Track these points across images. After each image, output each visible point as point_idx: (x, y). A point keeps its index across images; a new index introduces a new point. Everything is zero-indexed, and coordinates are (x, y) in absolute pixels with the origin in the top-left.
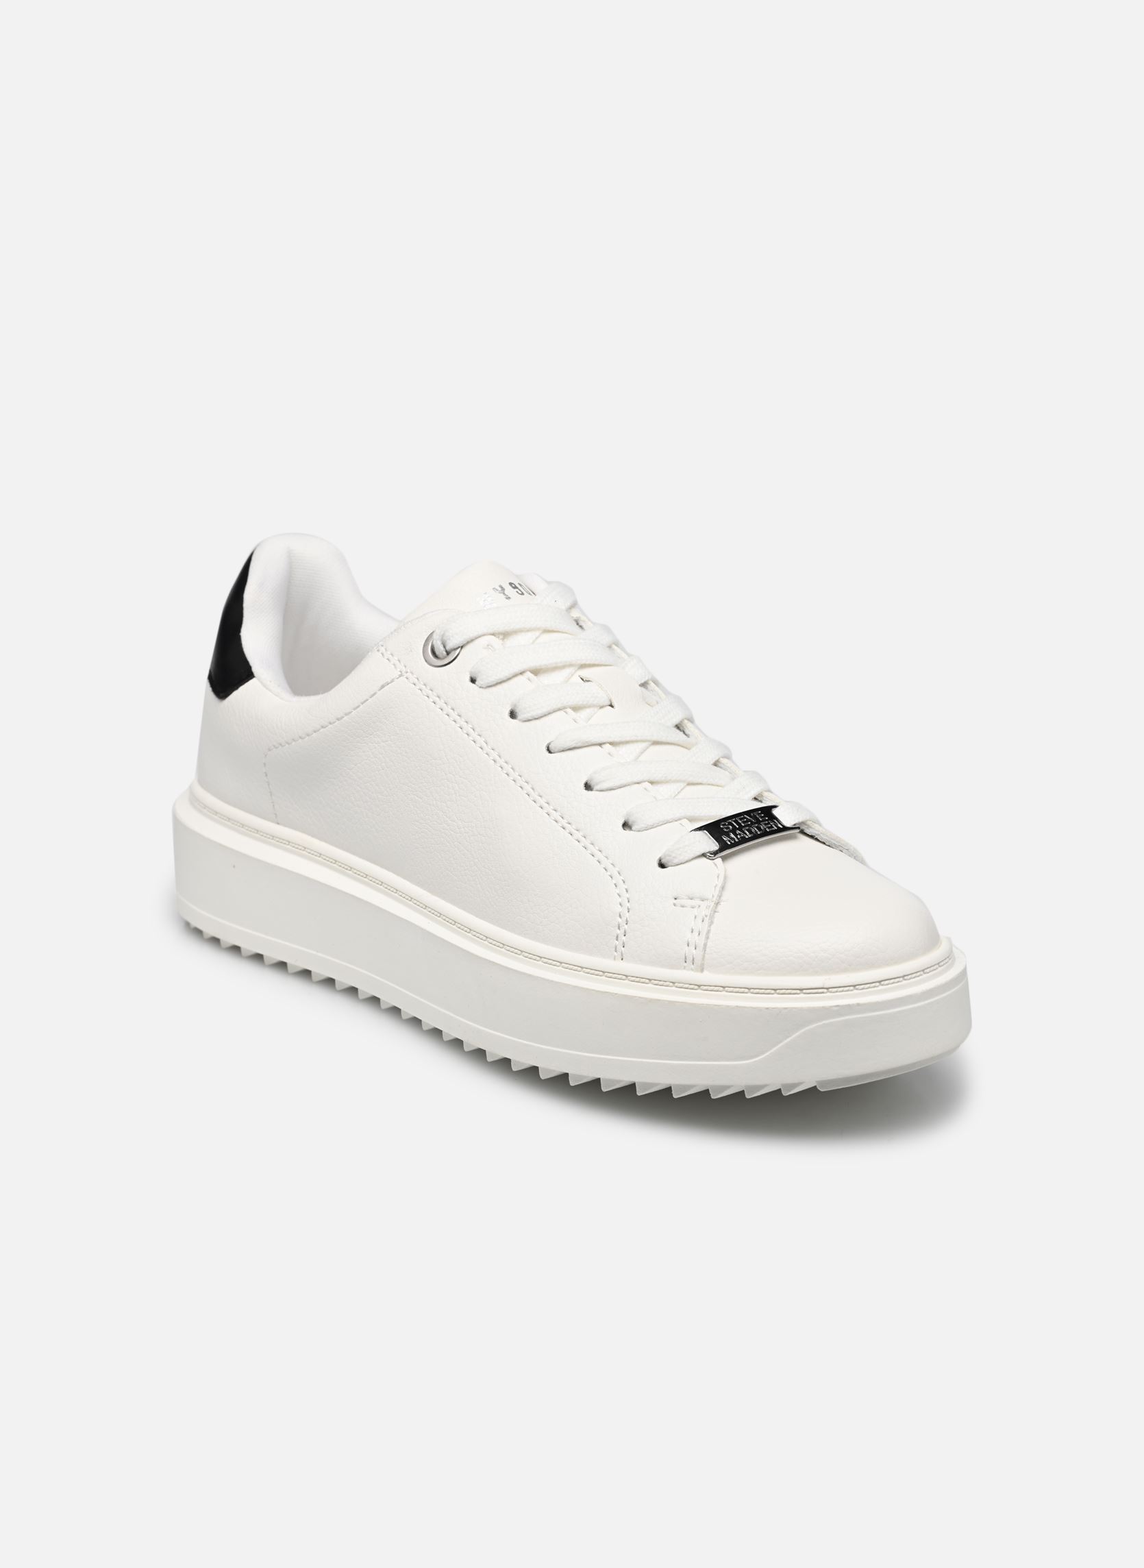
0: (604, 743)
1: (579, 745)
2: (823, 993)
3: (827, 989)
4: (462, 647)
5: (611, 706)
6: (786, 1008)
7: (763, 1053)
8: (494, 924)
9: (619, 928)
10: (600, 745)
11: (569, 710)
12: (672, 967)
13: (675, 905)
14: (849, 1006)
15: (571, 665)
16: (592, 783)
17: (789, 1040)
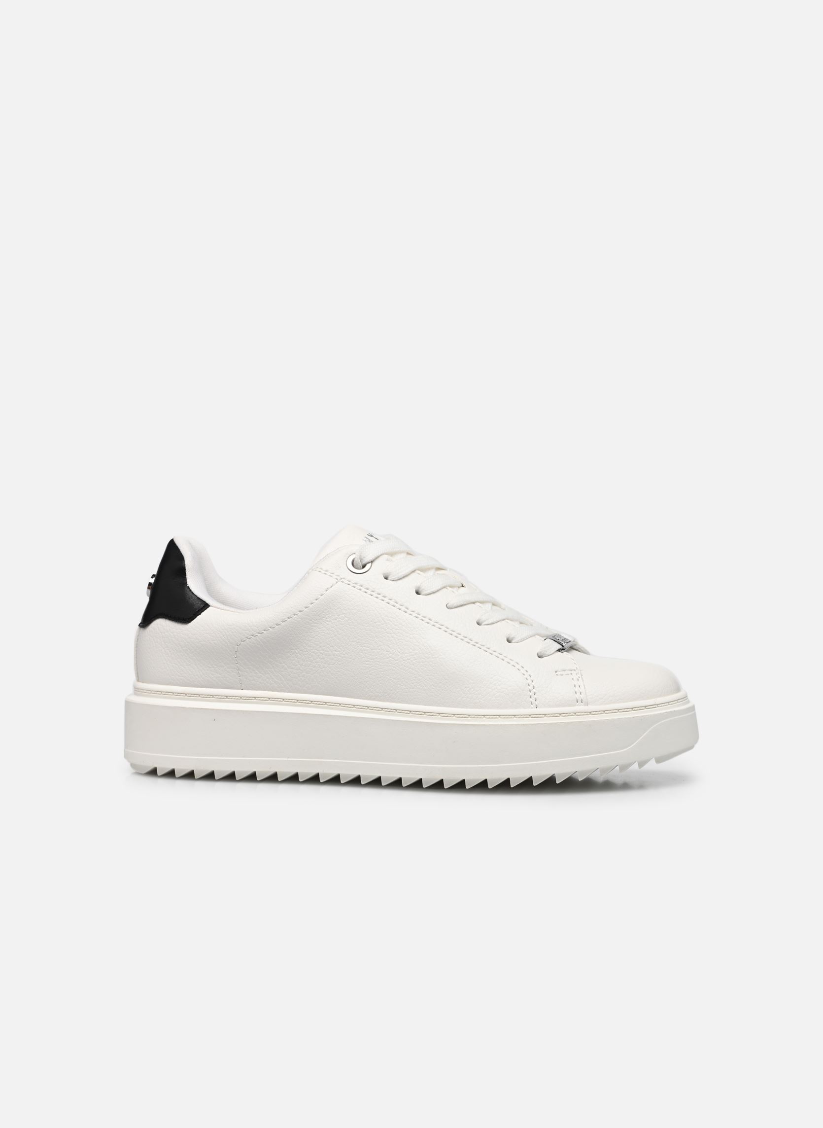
0: (476, 602)
1: (465, 603)
2: (655, 707)
3: (657, 705)
4: (372, 562)
5: (463, 586)
6: (643, 716)
7: (633, 743)
8: (440, 706)
9: (530, 692)
10: (474, 603)
11: (448, 588)
12: (570, 705)
13: (557, 675)
14: (671, 712)
15: (432, 568)
16: (480, 622)
17: (645, 734)
